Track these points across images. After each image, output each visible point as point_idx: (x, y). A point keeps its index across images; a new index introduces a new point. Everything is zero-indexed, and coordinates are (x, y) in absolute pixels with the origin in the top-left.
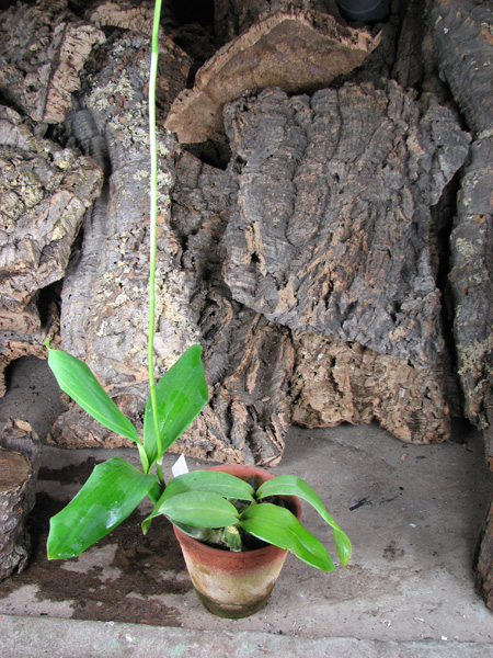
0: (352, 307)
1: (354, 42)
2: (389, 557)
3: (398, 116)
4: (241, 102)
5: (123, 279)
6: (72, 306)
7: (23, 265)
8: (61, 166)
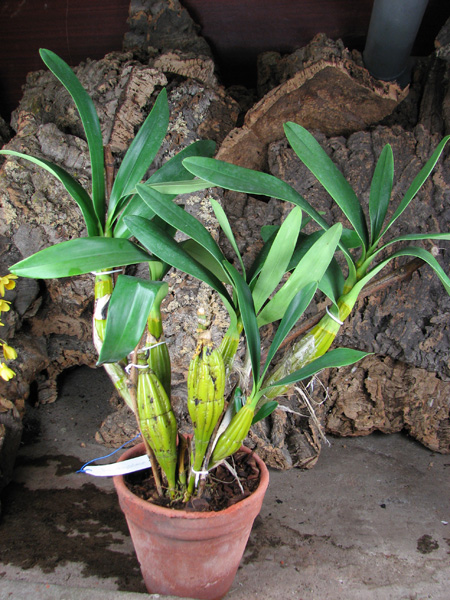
0: (386, 320)
1: (385, 92)
2: (424, 550)
3: (425, 154)
4: (285, 141)
5: (175, 288)
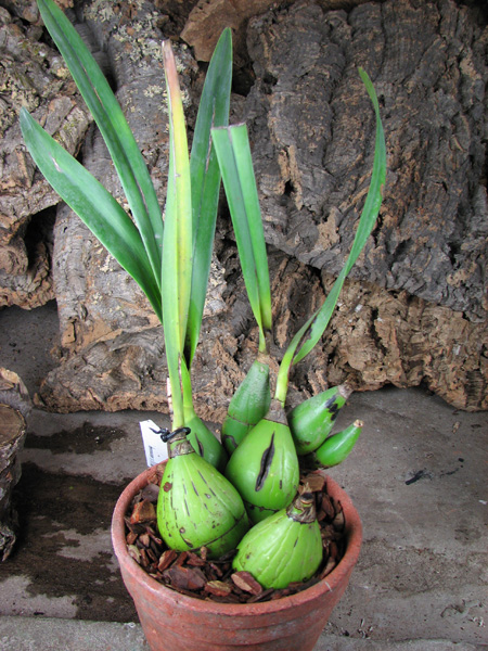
0: (403, 246)
2: (464, 540)
3: (452, 33)
4: (269, 16)
6: (68, 240)
7: (12, 184)
8: (59, 74)
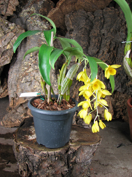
3: (123, 17)
4: (71, 14)
5: (31, 63)
6: (12, 75)
8: (11, 28)
